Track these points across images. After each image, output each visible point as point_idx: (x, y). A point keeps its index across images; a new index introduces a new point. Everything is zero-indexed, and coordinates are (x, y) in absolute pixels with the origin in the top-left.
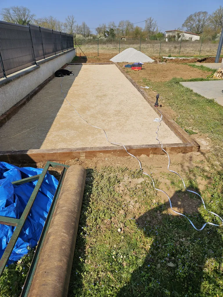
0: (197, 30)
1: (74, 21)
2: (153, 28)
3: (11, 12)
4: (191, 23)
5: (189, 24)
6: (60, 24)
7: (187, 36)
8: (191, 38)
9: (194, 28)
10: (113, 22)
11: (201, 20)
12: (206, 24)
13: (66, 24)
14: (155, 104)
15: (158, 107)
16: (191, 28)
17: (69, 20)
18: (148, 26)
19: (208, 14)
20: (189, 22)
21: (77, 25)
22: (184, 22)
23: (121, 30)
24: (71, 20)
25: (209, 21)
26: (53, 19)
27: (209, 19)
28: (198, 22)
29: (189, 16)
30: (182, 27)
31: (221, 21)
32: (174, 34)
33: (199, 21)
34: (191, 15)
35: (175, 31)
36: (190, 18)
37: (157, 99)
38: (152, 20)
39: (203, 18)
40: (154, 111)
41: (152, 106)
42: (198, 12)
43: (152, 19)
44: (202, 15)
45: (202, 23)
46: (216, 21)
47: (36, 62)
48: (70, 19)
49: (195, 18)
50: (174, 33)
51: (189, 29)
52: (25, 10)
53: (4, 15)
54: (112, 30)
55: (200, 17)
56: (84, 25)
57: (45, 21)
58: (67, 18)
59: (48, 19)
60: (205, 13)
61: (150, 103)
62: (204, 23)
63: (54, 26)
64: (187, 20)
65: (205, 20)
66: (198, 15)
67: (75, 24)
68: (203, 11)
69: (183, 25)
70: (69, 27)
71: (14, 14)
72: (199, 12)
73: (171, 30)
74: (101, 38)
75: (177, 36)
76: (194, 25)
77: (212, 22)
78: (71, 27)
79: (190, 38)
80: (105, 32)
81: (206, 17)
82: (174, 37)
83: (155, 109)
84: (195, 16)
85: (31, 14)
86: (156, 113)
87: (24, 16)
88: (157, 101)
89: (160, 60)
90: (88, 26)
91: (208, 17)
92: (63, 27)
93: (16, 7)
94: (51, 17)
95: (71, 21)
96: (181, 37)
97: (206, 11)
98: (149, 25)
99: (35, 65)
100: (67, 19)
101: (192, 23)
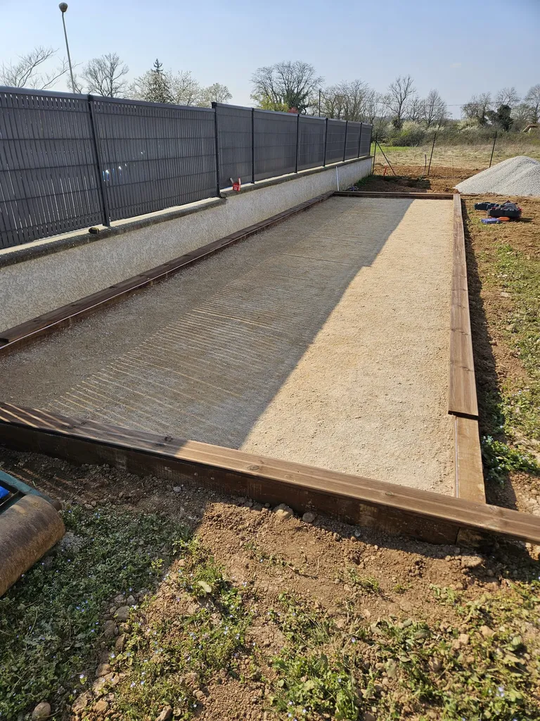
1: (409, 90)
3: (275, 74)
6: (374, 98)
10: (513, 90)
13: (388, 98)
17: (397, 87)
21: (414, 100)
23: (532, 109)
24: (403, 86)
26: (361, 88)
47: (221, 191)
52: (303, 69)
53: (259, 82)
54: (506, 109)
56: (434, 97)
57: (341, 92)
58: (395, 82)
59: (348, 86)
63: (359, 103)
67: (411, 97)
70: (395, 105)
71: (280, 80)
74: (468, 128)
78: (401, 103)
80: (484, 114)
85: (315, 77)
87: (299, 82)
90: (443, 100)
92: (380, 106)
93: (286, 64)
94: (358, 85)
95: (403, 91)
99: (217, 198)
100: (394, 86)
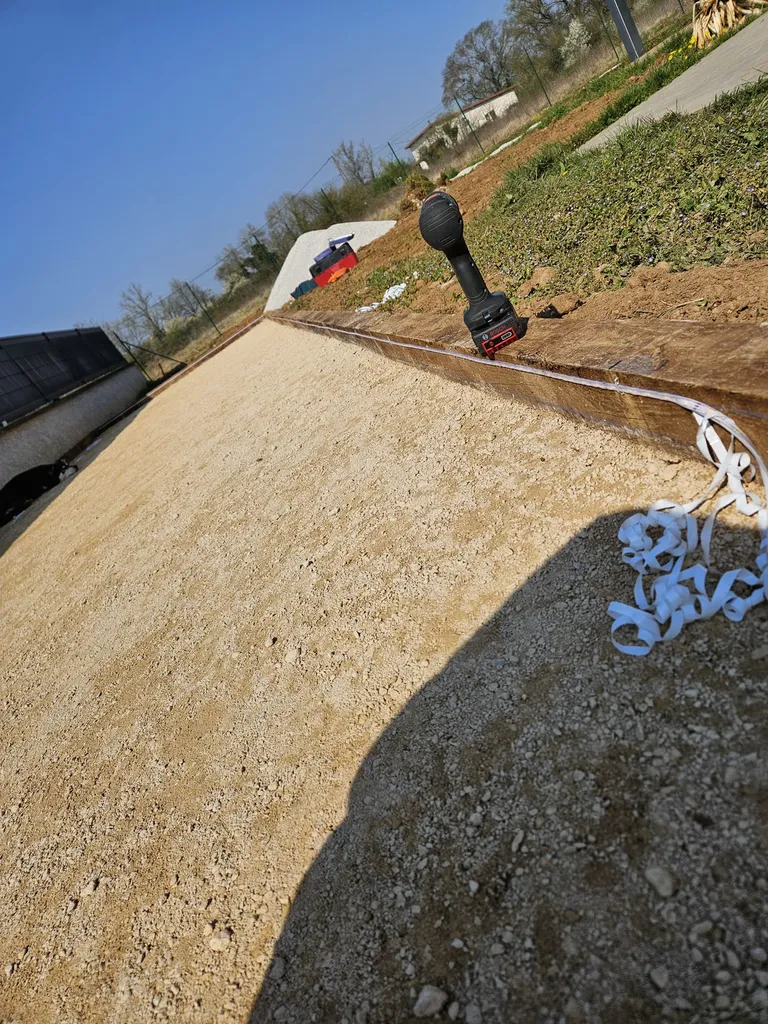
0: (493, 85)
1: (144, 297)
2: (366, 167)
4: (464, 80)
5: (460, 85)
7: (477, 116)
8: (492, 113)
9: (480, 85)
10: (249, 227)
11: (484, 53)
12: (507, 50)
13: (127, 318)
14: (477, 328)
15: (533, 333)
16: (471, 92)
17: (128, 302)
18: (349, 169)
19: (496, 23)
20: (455, 81)
21: (158, 301)
22: (442, 90)
24: (135, 297)
25: (512, 39)
27: (507, 32)
28: (482, 64)
29: (445, 66)
30: (446, 105)
31: (546, 11)
32: (433, 140)
33: (482, 57)
34: (449, 59)
35: (431, 127)
36: (453, 70)
37: (457, 251)
38: (352, 147)
39: (489, 42)
40: (520, 408)
41: (462, 376)
42: (462, 38)
43: (347, 146)
44: (479, 38)
45: (493, 57)
46: (531, 23)
48: (133, 297)
49: (464, 58)
50: (431, 134)
51: (470, 96)
54: (259, 248)
55: (479, 46)
56: (177, 286)
58: (121, 299)
60: (484, 27)
61: (434, 358)
62: (500, 54)
64: (447, 80)
65: (499, 44)
66: (467, 46)
67: (151, 302)
68: (476, 25)
69: (446, 100)
70: (142, 321)
72: (466, 37)
73: (418, 134)
74: (237, 286)
75: (445, 137)
76: (477, 78)
77: (521, 32)
78: (147, 315)
79: (487, 116)
80: (242, 266)
81: (495, 35)
82: (441, 142)
83: (512, 389)
84: (462, 53)
86: (552, 422)
88: (473, 283)
89: (418, 190)
90: (189, 283)
91: (501, 32)
95: (138, 302)
96: (460, 130)
97: (484, 20)
98: (351, 165)
100: (123, 303)
101: (466, 76)
